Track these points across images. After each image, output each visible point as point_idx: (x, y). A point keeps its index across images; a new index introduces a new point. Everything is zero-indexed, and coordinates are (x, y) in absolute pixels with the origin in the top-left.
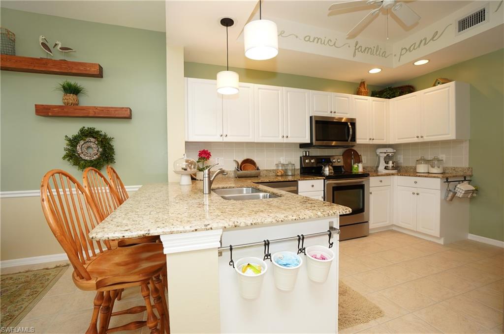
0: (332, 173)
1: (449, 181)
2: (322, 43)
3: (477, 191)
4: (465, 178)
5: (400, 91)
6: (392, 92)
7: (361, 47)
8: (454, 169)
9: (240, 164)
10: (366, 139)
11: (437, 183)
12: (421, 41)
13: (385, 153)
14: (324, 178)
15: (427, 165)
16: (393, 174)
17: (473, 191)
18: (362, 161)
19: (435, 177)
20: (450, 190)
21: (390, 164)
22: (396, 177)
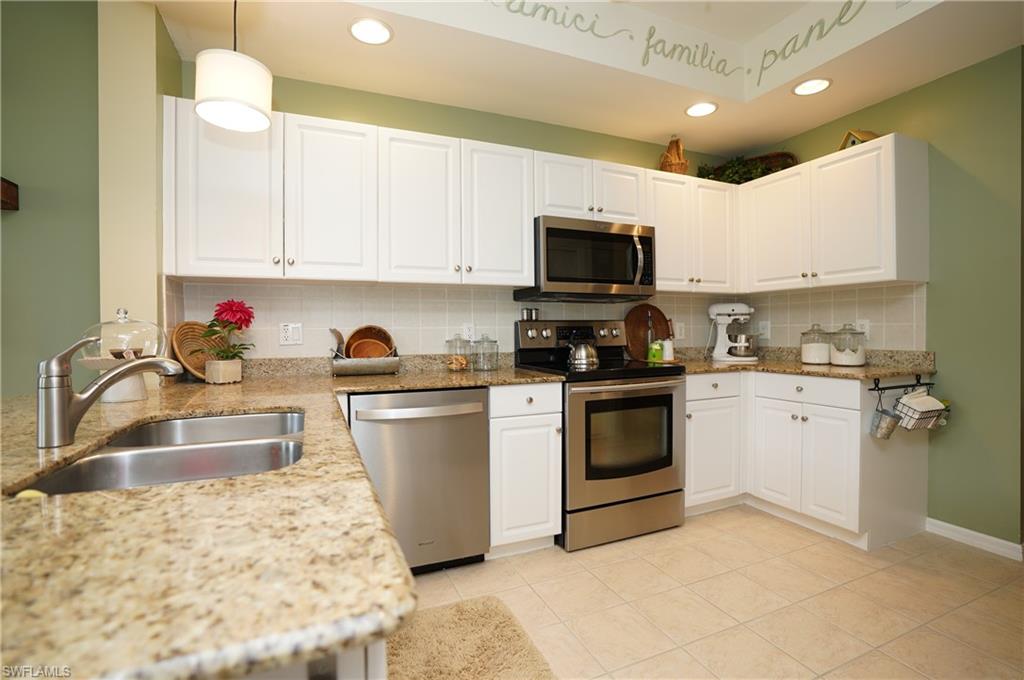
0: (593, 364)
1: (880, 386)
2: (559, 20)
3: (948, 411)
4: (918, 378)
5: (764, 166)
6: (746, 170)
7: (664, 42)
8: (891, 355)
9: (346, 340)
10: (682, 280)
11: (852, 392)
12: (811, 30)
13: (729, 315)
14: (564, 378)
15: (827, 345)
16: (745, 368)
17: (938, 414)
18: (673, 335)
19: (846, 377)
20: (884, 412)
21: (742, 342)
22: (752, 376)
